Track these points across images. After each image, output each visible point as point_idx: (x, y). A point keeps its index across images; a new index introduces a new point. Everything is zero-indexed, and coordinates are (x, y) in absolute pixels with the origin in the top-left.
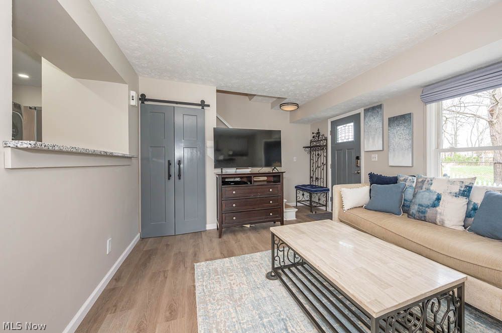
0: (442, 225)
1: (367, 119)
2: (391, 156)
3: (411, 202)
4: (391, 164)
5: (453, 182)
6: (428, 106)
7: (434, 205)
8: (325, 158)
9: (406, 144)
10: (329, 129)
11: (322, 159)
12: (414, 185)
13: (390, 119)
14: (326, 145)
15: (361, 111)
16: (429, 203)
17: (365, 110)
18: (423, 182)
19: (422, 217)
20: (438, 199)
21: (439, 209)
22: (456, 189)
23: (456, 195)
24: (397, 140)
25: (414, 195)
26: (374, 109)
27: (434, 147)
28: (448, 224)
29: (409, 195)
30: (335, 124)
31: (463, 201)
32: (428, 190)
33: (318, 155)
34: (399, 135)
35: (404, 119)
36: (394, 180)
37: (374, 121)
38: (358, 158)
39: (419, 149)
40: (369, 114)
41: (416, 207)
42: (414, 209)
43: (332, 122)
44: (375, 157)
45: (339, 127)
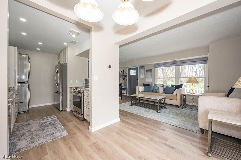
0: (160, 93)
1: (140, 69)
2: (147, 79)
3: (153, 89)
4: (147, 81)
5: (161, 85)
6: (155, 68)
7: (158, 89)
8: (126, 80)
9: (150, 76)
10: (128, 71)
11: (125, 80)
12: (153, 86)
13: (146, 70)
14: (127, 76)
15: (139, 67)
16: (157, 89)
17: (140, 67)
18: (156, 85)
19: (156, 92)
20: (159, 88)
21: (159, 90)
22: (162, 86)
23: (162, 87)
24: (148, 75)
25: (154, 88)
26: (142, 67)
27: (156, 77)
28: (161, 93)
29: (153, 88)
30: (130, 70)
31: (163, 88)
32: (157, 86)
33: (124, 78)
34: (149, 74)
35: (150, 70)
36: (149, 85)
37: (142, 70)
38: (137, 80)
39: (153, 77)
40: (141, 68)
41: (155, 90)
42: (154, 90)
43: (129, 69)
44: (143, 80)
45: (131, 71)
